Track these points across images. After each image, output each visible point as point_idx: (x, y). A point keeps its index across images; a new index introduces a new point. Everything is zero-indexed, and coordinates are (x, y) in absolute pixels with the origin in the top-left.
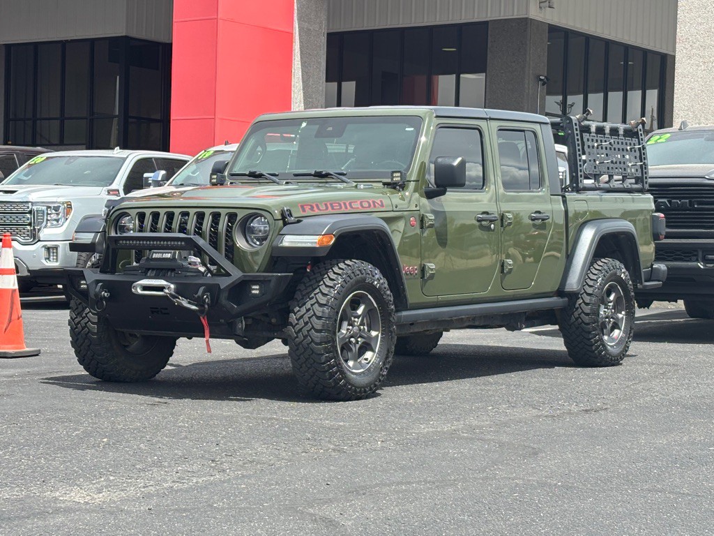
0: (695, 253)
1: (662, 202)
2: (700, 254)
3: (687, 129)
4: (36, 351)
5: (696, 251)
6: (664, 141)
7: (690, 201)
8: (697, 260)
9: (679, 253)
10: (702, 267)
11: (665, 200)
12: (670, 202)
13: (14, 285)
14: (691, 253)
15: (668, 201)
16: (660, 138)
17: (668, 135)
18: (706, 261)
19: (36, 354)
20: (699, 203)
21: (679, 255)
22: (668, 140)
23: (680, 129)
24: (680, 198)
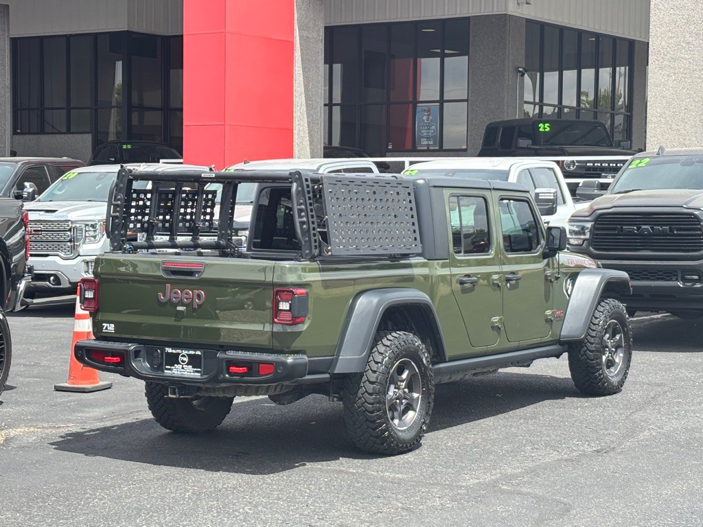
0: (676, 273)
1: (645, 229)
2: (680, 274)
3: (665, 154)
4: (109, 384)
5: (676, 271)
6: (644, 165)
7: (670, 228)
8: (677, 280)
9: (661, 273)
10: (681, 286)
11: (648, 227)
12: (652, 228)
13: (89, 328)
14: (671, 273)
15: (651, 228)
16: (641, 162)
17: (648, 160)
18: (684, 280)
19: (108, 387)
20: (678, 230)
21: (662, 275)
22: (647, 164)
23: (658, 154)
24: (661, 225)
